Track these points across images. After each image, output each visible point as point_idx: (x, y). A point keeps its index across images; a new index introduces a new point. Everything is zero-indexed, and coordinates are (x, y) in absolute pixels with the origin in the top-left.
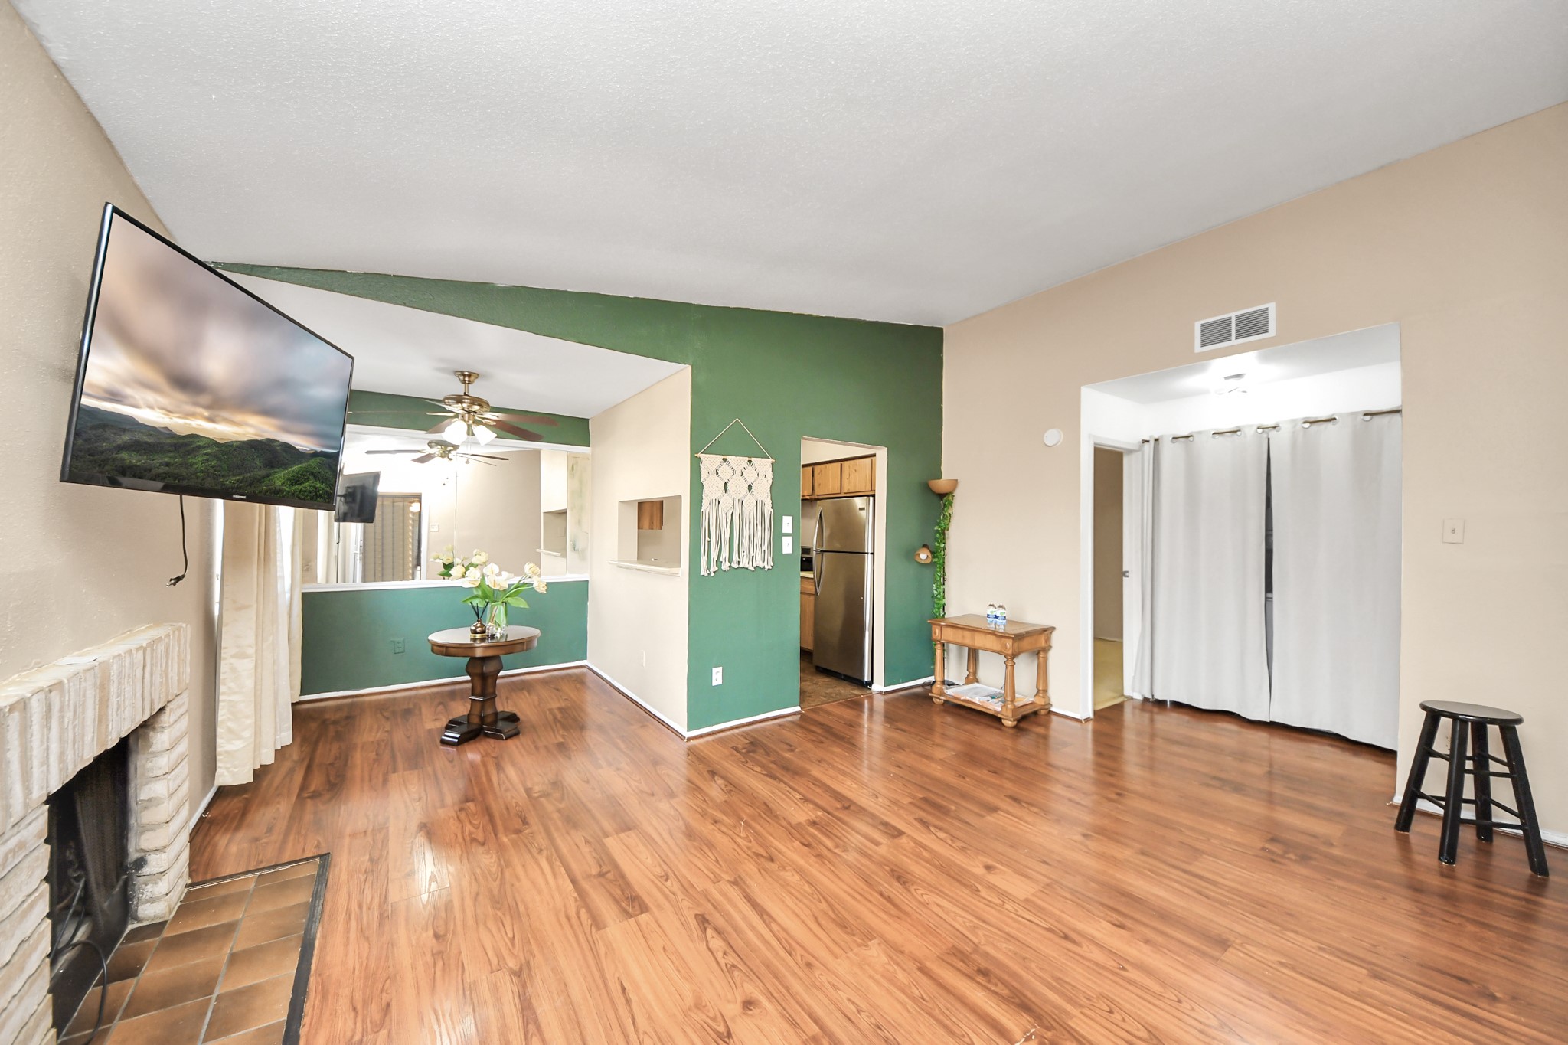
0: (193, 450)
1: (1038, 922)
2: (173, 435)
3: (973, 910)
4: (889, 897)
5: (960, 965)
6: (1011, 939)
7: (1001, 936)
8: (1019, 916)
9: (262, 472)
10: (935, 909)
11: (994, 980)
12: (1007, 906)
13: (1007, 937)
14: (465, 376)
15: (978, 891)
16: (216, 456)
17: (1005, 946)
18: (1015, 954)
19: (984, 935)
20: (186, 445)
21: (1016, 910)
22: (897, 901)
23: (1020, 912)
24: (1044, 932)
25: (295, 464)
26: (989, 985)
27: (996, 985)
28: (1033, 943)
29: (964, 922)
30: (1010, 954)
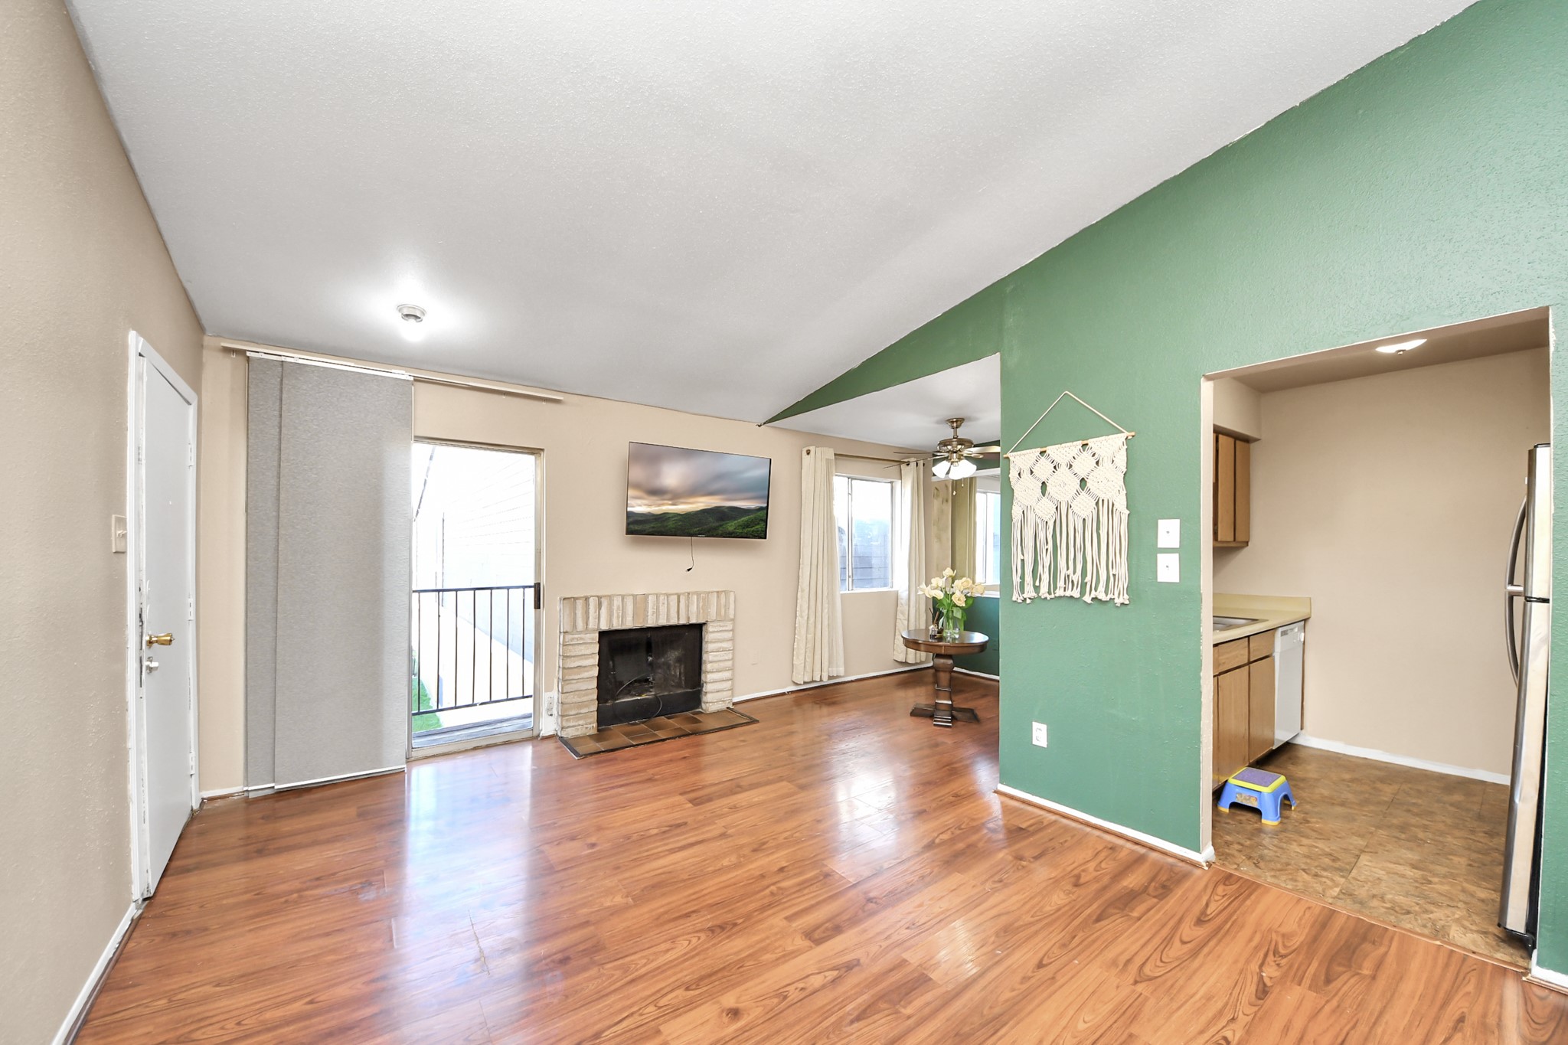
0: (666, 519)
1: (615, 1029)
2: (653, 515)
3: (654, 976)
4: (689, 916)
5: (582, 947)
6: (597, 996)
7: (605, 988)
8: (632, 1014)
9: (717, 524)
10: (663, 947)
11: (552, 965)
12: (651, 1008)
13: (602, 993)
14: (953, 422)
15: (687, 989)
16: (680, 520)
17: (592, 986)
18: (576, 992)
19: (613, 975)
20: (661, 518)
21: (641, 1015)
22: (681, 921)
23: (636, 1017)
24: (597, 1027)
25: (743, 516)
26: (548, 960)
27: (547, 964)
28: (583, 1013)
29: (637, 964)
30: (579, 987)
